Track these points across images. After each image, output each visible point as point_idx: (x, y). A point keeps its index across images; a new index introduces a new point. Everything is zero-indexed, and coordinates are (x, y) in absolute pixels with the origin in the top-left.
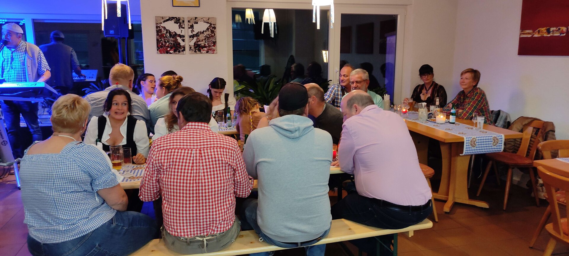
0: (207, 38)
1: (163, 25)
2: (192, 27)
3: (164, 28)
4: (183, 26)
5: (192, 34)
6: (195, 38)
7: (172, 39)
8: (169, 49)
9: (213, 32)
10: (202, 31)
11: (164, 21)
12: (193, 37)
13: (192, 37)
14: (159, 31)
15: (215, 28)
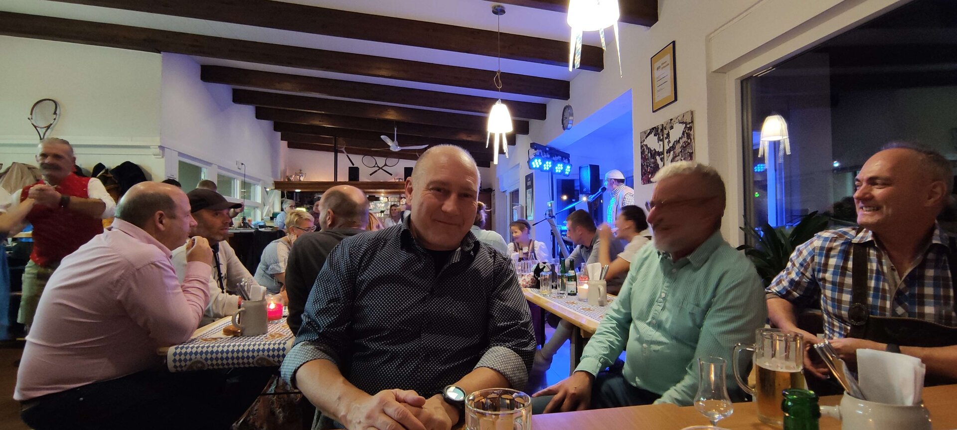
0: (684, 148)
1: (645, 143)
2: (668, 135)
3: (646, 146)
4: (662, 138)
5: (669, 148)
6: (672, 152)
7: (652, 160)
8: (650, 176)
9: (689, 136)
10: (678, 139)
11: (647, 137)
12: (670, 153)
13: (669, 151)
14: (643, 152)
15: (690, 129)
